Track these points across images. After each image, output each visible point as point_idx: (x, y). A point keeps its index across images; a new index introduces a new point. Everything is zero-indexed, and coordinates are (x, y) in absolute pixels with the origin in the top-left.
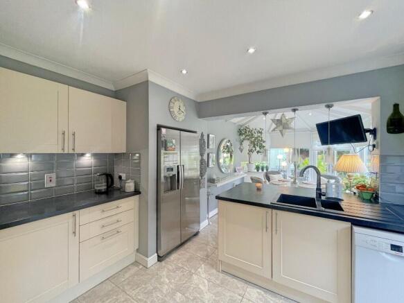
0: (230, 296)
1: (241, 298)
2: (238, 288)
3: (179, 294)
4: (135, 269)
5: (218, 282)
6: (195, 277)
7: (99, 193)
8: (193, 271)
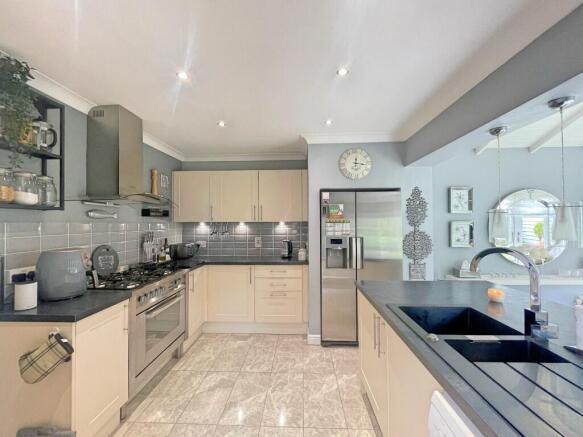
0: (337, 416)
1: (344, 426)
2: (357, 419)
3: (301, 376)
4: (301, 339)
5: (345, 397)
6: (332, 376)
7: (284, 258)
8: (337, 373)
